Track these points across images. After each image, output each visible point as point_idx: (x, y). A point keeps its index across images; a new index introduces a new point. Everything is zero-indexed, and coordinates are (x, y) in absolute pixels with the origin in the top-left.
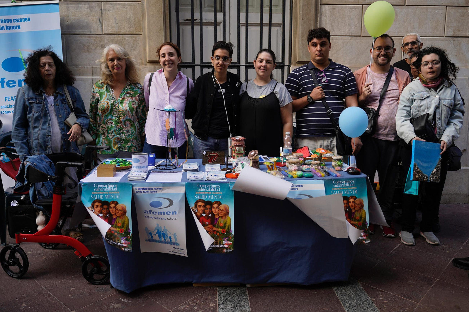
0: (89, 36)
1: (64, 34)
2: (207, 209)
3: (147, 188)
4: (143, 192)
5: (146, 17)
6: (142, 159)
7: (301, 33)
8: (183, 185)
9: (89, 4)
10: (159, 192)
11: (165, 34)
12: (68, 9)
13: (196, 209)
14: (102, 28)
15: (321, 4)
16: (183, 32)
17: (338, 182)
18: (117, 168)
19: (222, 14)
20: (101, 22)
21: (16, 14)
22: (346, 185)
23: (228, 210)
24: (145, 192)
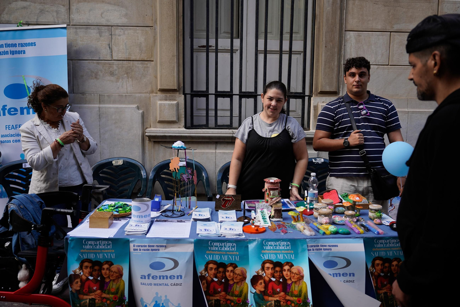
0: (98, 62)
1: (72, 60)
2: (220, 272)
3: (147, 245)
4: (142, 250)
5: (158, 42)
6: (143, 207)
7: (324, 61)
8: (191, 243)
9: (98, 29)
10: (162, 250)
11: (177, 61)
12: (76, 33)
13: (206, 272)
14: (111, 54)
15: (345, 31)
16: (197, 59)
17: (380, 241)
18: (115, 215)
19: (239, 40)
20: (111, 48)
21: (21, 38)
22: (390, 245)
23: (246, 274)
24: (144, 250)
